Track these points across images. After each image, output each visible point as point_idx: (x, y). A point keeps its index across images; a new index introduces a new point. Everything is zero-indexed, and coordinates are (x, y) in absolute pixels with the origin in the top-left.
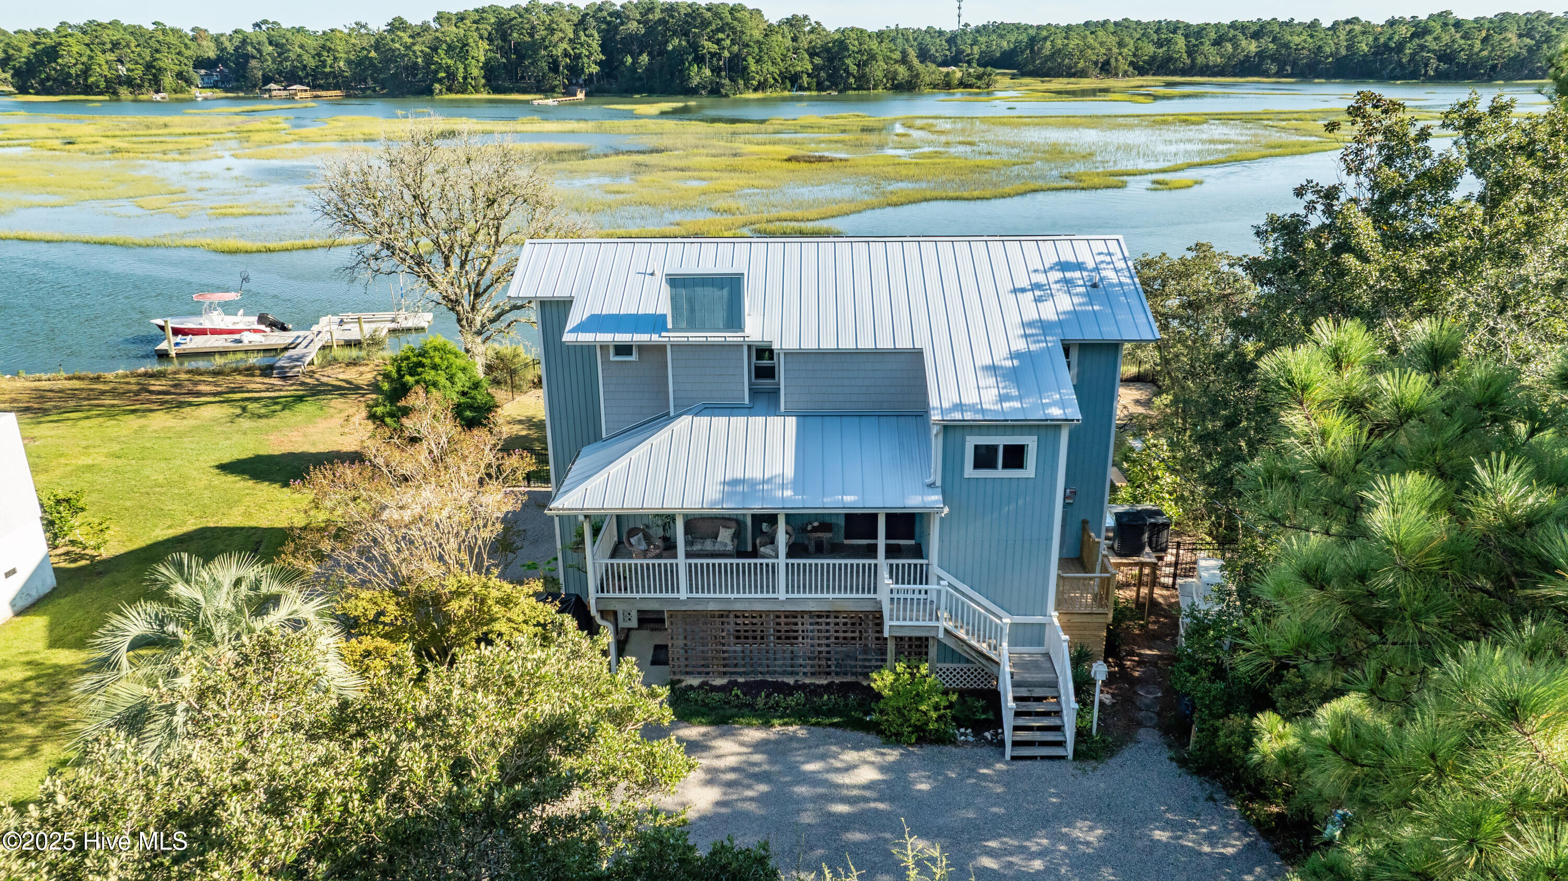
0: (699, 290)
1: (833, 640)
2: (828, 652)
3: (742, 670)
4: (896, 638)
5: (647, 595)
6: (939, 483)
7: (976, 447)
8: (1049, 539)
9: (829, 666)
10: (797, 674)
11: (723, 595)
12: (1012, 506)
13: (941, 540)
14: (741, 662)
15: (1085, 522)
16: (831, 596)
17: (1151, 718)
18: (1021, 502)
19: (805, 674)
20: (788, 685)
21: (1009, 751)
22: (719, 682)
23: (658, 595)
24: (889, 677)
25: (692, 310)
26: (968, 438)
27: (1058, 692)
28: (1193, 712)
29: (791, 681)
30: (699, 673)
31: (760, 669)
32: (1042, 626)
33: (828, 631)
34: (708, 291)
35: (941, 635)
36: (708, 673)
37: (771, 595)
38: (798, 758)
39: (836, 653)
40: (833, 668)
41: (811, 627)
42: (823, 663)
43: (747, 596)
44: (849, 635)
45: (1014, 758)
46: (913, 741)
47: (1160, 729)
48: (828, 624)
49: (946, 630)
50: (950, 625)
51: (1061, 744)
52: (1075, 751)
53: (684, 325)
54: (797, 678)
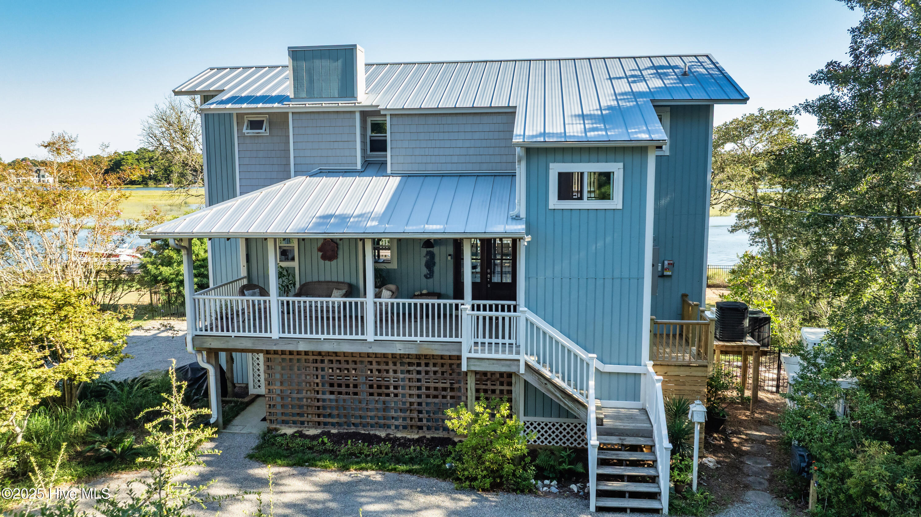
0: (317, 63)
1: (424, 390)
2: (420, 404)
3: (335, 420)
4: (476, 373)
5: (241, 334)
6: (523, 215)
7: (560, 174)
8: (640, 279)
9: (420, 420)
10: (389, 427)
11: (314, 336)
12: (600, 244)
13: (527, 278)
14: (335, 412)
15: (684, 296)
16: (419, 339)
17: (760, 483)
18: (609, 239)
19: (397, 427)
20: (379, 437)
21: (593, 502)
22: (312, 432)
23: (252, 334)
24: (467, 417)
25: (311, 81)
26: (552, 165)
27: (653, 441)
28: (810, 464)
29: (383, 434)
30: (294, 423)
31: (353, 420)
32: (637, 376)
33: (419, 380)
34: (326, 63)
35: (522, 370)
36: (302, 423)
37: (360, 337)
38: (362, 500)
39: (427, 404)
40: (425, 421)
41: (402, 376)
42: (415, 415)
43: (337, 336)
44: (440, 385)
45: (600, 509)
46: (487, 485)
47: (772, 492)
48: (419, 372)
49: (527, 365)
50: (532, 360)
51: (654, 496)
52: (670, 504)
53: (304, 95)
54: (390, 431)
